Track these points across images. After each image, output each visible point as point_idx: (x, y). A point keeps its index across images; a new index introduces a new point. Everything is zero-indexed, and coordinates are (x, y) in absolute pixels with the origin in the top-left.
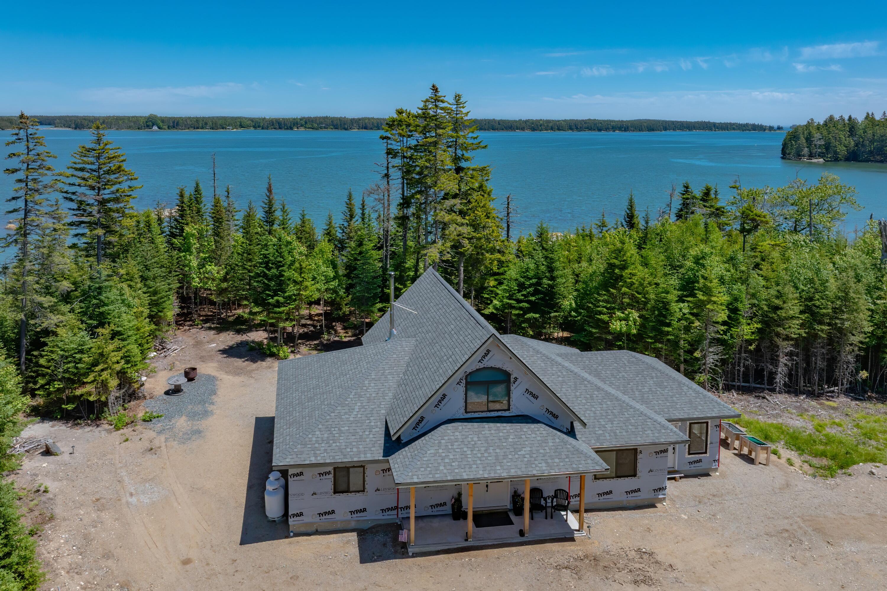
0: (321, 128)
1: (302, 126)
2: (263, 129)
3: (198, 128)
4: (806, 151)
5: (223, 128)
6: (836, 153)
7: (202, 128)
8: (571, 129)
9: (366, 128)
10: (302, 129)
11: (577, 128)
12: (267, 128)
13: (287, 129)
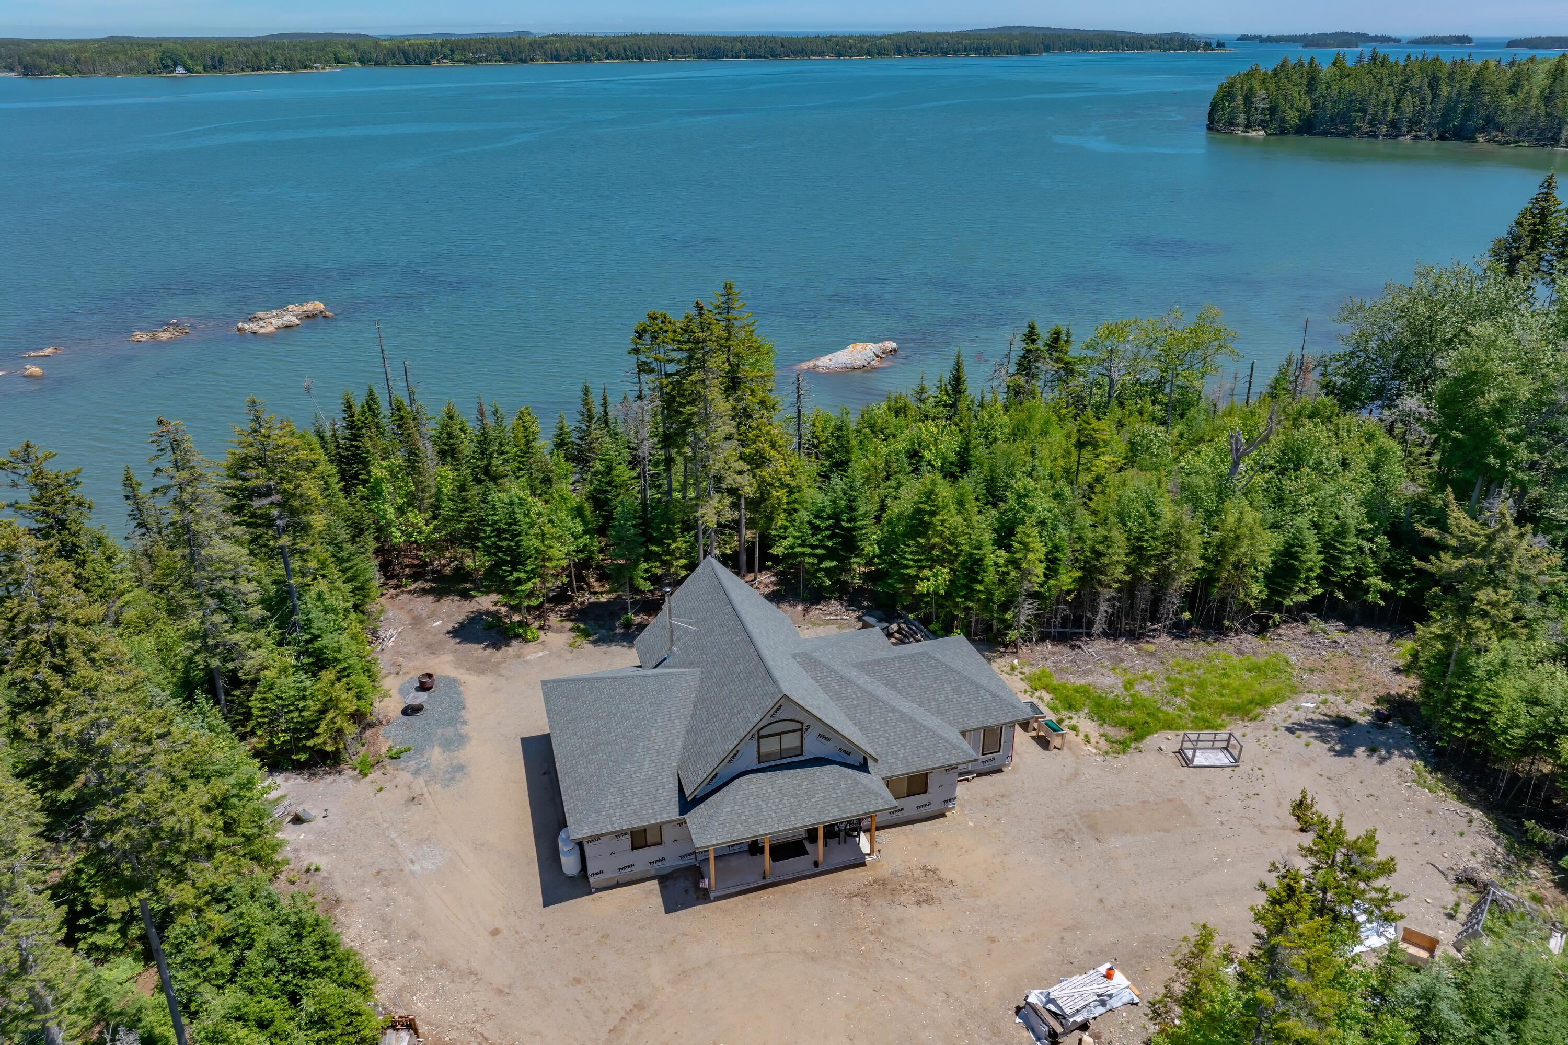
0: (480, 60)
1: (445, 57)
2: (376, 64)
3: (259, 69)
4: (1242, 118)
5: (306, 67)
6: (1283, 120)
7: (267, 68)
8: (899, 52)
9: (557, 58)
10: (447, 63)
11: (909, 51)
12: (385, 64)
13: (420, 64)
